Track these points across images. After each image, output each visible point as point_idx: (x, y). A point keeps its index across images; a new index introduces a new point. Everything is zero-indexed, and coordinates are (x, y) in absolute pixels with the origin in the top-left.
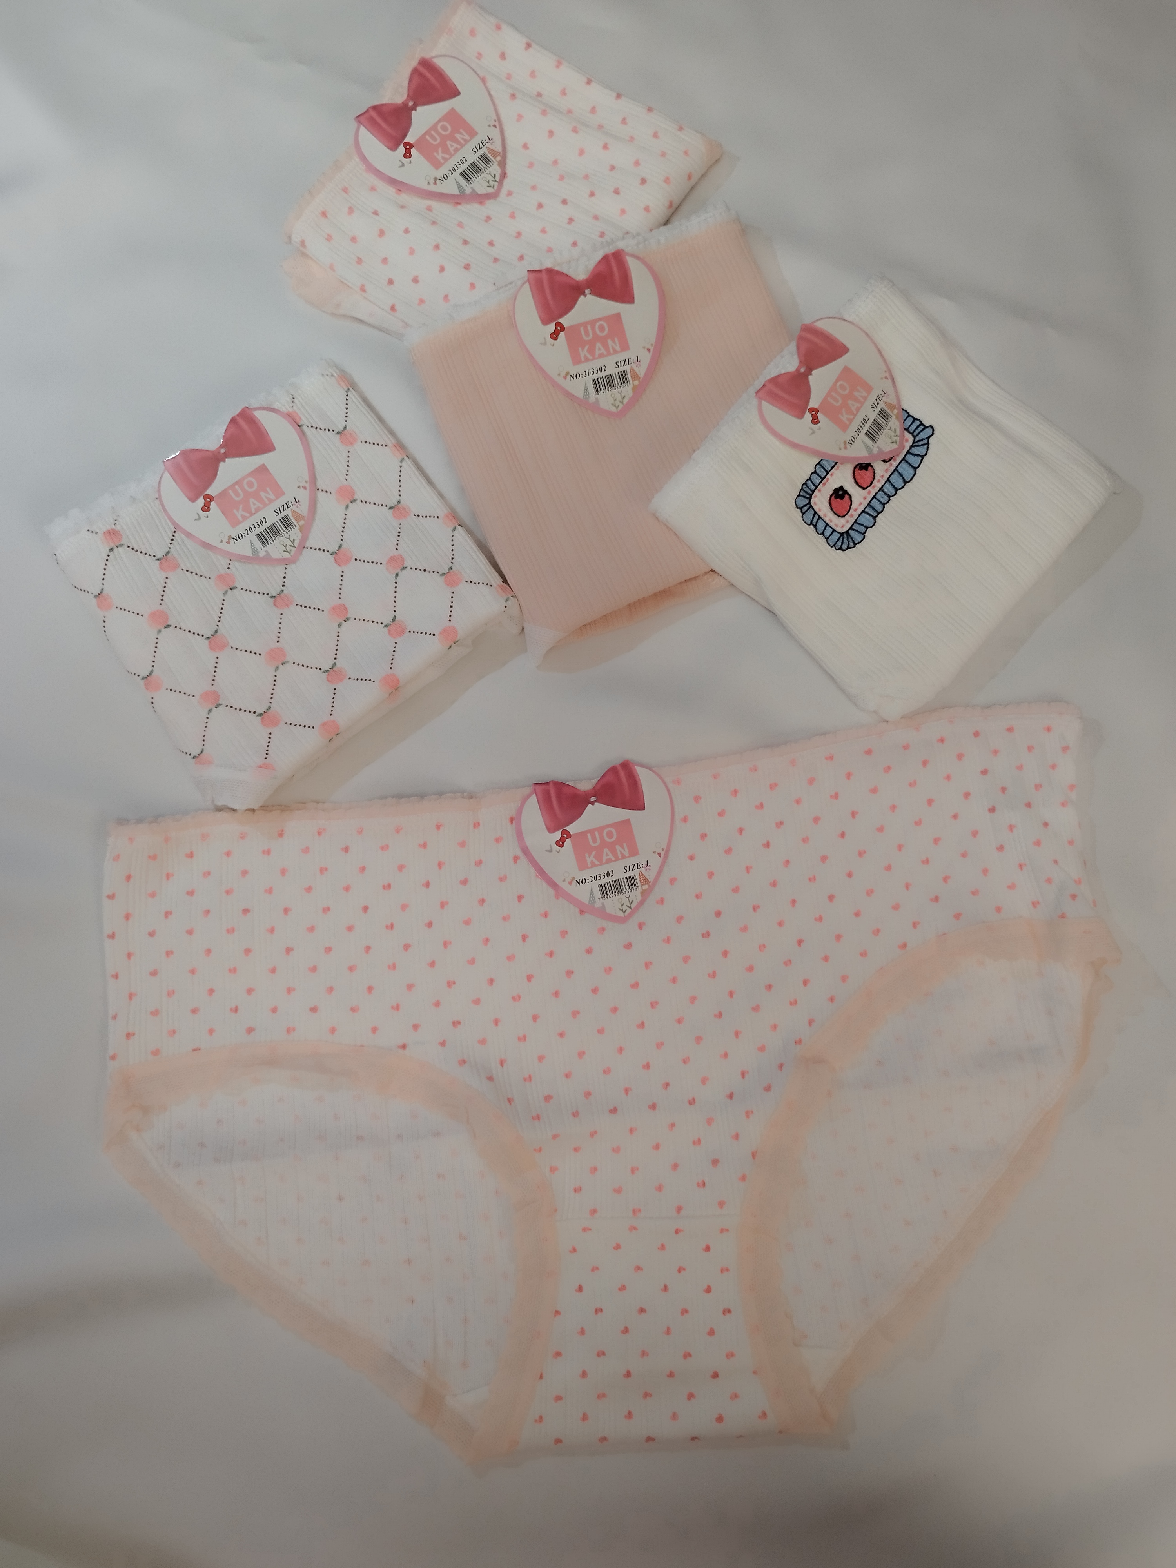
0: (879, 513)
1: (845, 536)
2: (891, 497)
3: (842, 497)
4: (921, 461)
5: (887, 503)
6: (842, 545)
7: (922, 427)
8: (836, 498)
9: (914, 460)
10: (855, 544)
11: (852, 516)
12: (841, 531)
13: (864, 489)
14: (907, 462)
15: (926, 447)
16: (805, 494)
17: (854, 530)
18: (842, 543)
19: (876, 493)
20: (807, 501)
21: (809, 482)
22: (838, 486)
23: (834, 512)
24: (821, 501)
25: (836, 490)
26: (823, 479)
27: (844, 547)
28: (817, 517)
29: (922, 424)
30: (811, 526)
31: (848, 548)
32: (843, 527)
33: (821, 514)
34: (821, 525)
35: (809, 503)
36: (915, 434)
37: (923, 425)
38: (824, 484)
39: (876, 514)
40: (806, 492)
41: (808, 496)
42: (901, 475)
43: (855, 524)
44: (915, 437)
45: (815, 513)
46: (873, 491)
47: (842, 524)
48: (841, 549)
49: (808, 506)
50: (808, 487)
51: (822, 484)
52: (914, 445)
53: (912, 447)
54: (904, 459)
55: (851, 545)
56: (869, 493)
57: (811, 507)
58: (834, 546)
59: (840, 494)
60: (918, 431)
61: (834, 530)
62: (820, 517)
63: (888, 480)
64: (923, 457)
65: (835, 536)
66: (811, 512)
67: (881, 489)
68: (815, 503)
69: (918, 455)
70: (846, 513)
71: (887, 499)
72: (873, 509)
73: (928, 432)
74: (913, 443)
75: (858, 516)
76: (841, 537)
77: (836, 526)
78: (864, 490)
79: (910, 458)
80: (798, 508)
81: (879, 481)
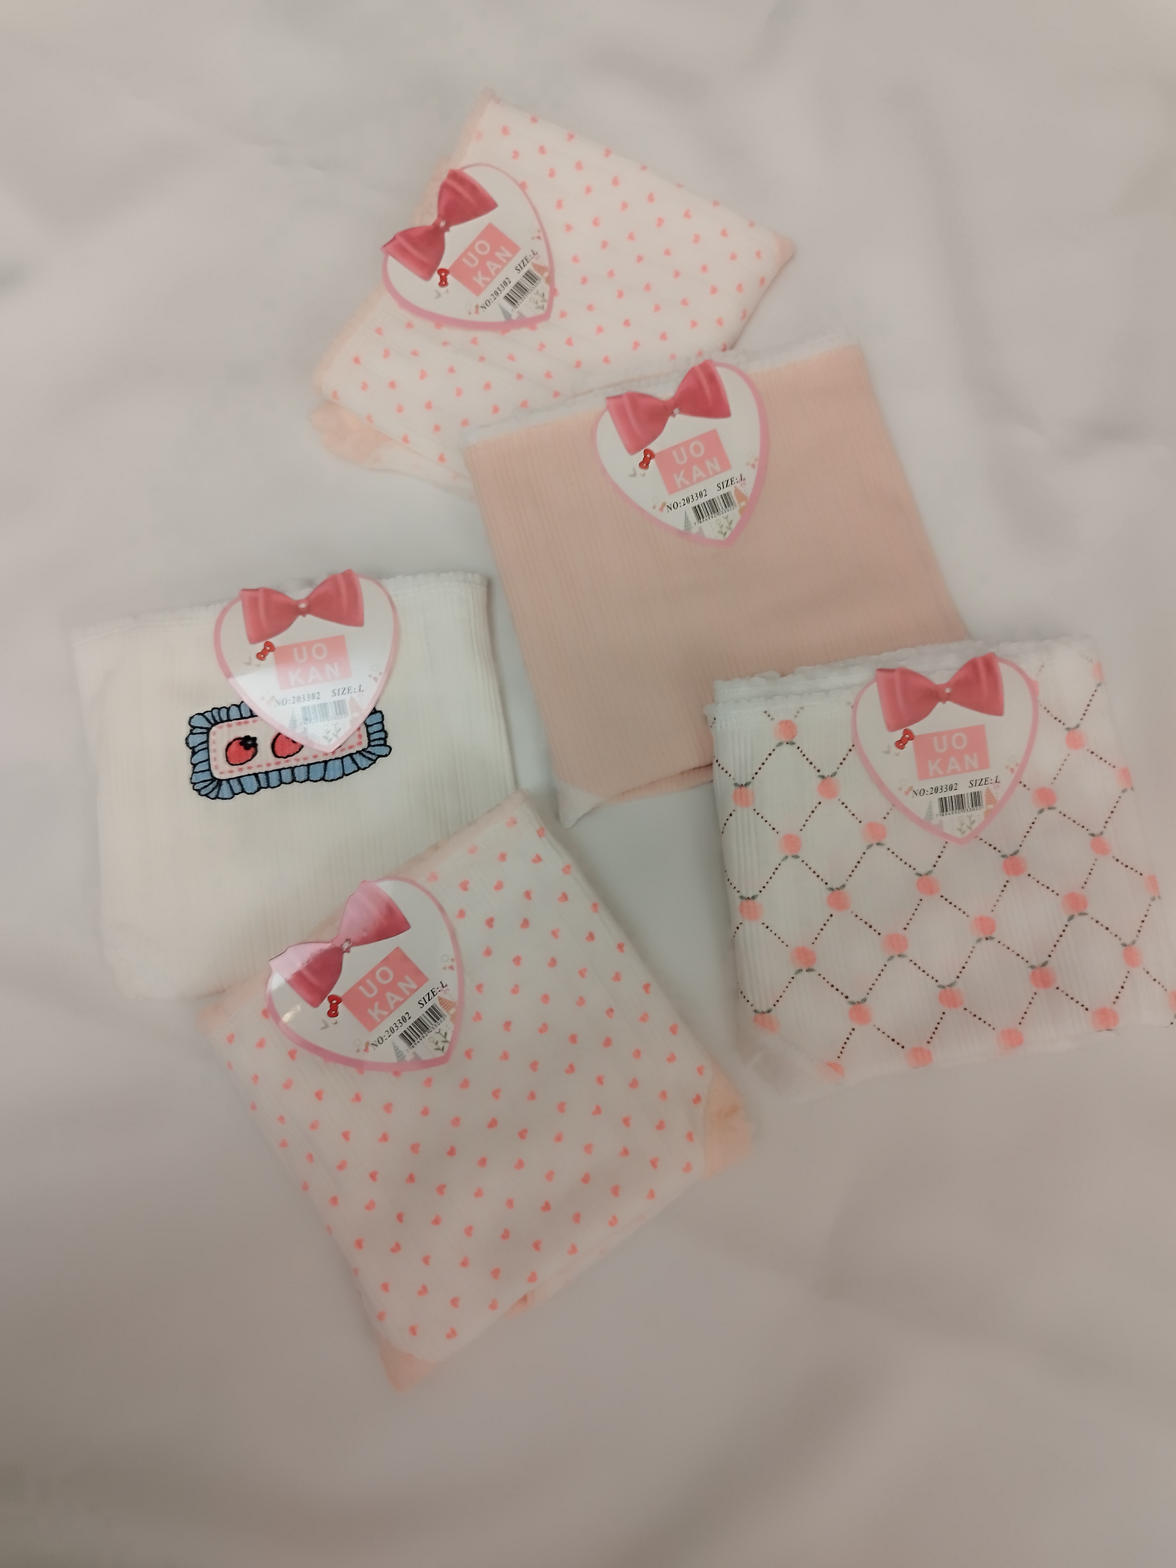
0: (268, 786)
1: (215, 783)
2: (296, 781)
3: (247, 748)
4: (354, 772)
5: (285, 783)
6: (202, 788)
7: (382, 742)
8: (241, 744)
9: (349, 765)
10: (217, 797)
11: (241, 770)
12: (217, 775)
13: (276, 756)
14: (342, 762)
15: (370, 762)
16: (210, 718)
17: (229, 783)
18: (205, 787)
19: (284, 769)
20: (208, 725)
21: (225, 710)
22: (252, 735)
23: (226, 754)
24: (221, 736)
25: (247, 738)
26: (242, 718)
27: (203, 792)
28: (204, 746)
29: (385, 739)
30: (191, 751)
31: (207, 795)
32: (221, 773)
33: (212, 747)
34: (201, 756)
35: (209, 729)
36: (372, 744)
37: (385, 742)
38: (239, 724)
39: (266, 786)
40: (213, 716)
41: (212, 722)
42: (325, 770)
43: (236, 780)
44: (369, 745)
45: (207, 741)
46: (283, 763)
47: (221, 769)
48: (198, 791)
49: (205, 731)
50: (219, 713)
51: (238, 721)
52: (362, 752)
53: (358, 752)
54: (342, 758)
55: (213, 795)
56: (278, 763)
57: (208, 733)
58: (194, 784)
59: (249, 743)
60: (376, 742)
61: (209, 770)
62: (207, 748)
63: (308, 765)
64: (359, 769)
65: (206, 776)
66: (203, 738)
67: (292, 769)
68: (214, 733)
69: (357, 764)
70: (238, 763)
71: (289, 779)
72: (268, 779)
73: (385, 750)
74: (364, 750)
75: (247, 774)
76: (209, 782)
77: (216, 767)
78: (274, 757)
79: (348, 761)
80: (190, 724)
81: (297, 760)
